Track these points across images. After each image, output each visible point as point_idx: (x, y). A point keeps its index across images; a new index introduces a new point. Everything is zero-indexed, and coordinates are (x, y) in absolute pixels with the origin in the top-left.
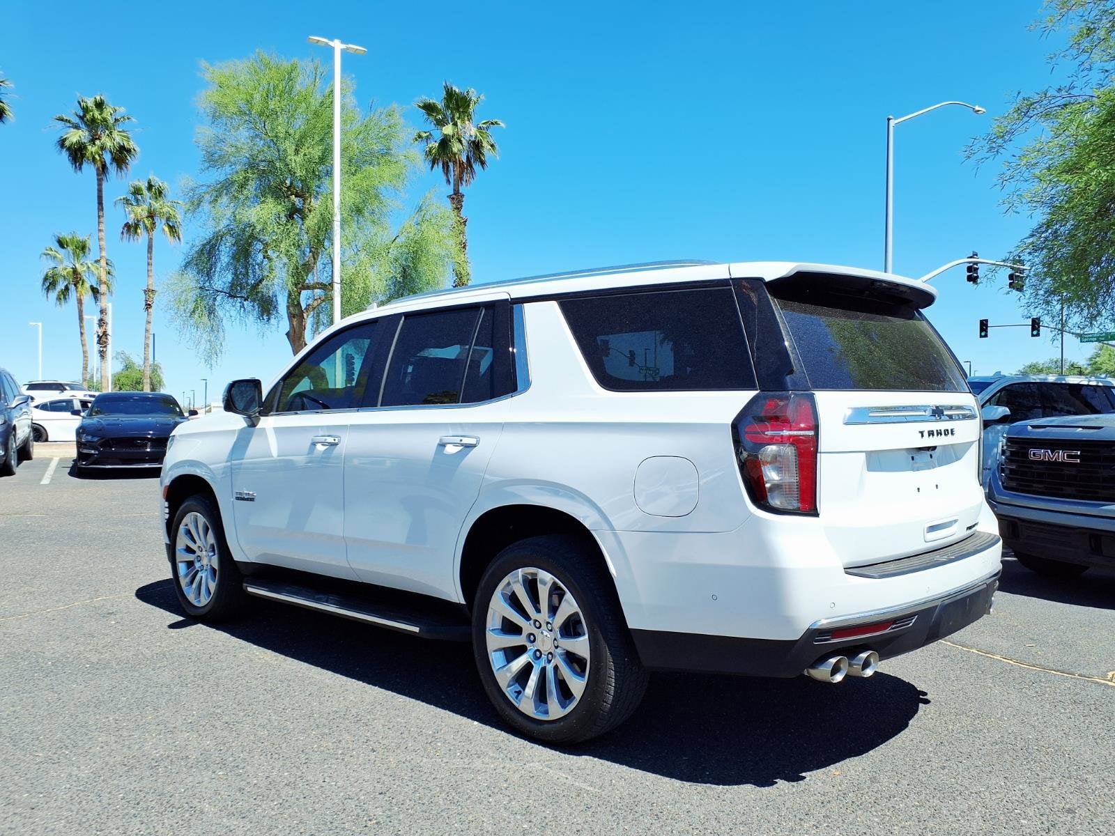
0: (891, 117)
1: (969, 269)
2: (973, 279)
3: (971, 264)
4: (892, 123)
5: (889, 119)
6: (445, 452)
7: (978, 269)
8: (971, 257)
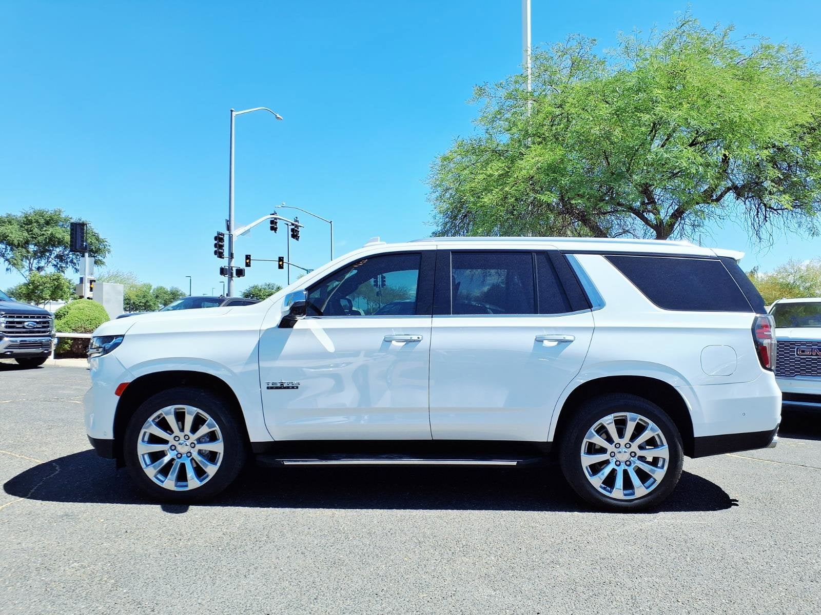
0: (233, 109)
1: (272, 222)
2: (274, 229)
3: (273, 219)
4: (234, 114)
5: (232, 111)
6: (543, 345)
7: (277, 223)
8: (273, 214)
